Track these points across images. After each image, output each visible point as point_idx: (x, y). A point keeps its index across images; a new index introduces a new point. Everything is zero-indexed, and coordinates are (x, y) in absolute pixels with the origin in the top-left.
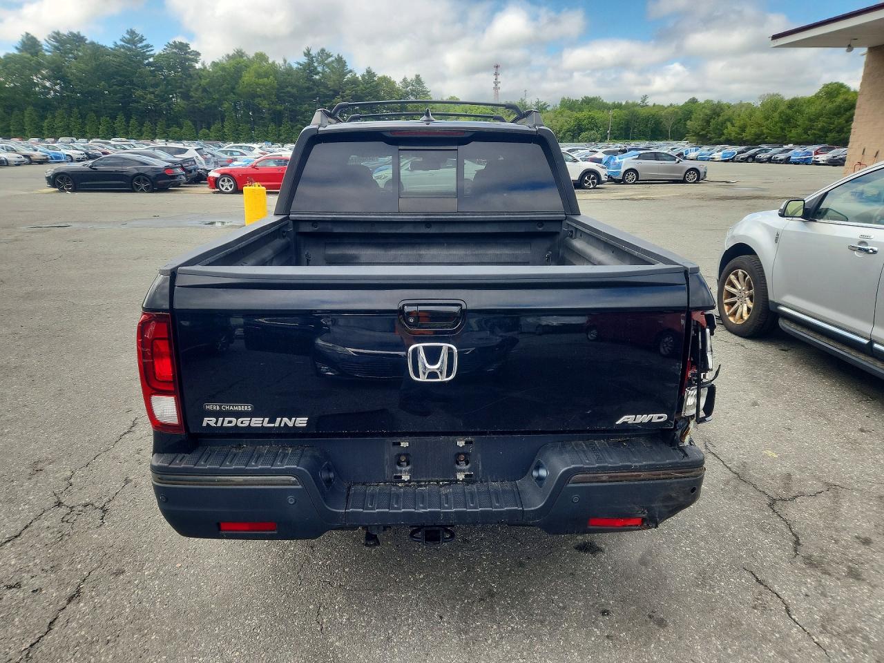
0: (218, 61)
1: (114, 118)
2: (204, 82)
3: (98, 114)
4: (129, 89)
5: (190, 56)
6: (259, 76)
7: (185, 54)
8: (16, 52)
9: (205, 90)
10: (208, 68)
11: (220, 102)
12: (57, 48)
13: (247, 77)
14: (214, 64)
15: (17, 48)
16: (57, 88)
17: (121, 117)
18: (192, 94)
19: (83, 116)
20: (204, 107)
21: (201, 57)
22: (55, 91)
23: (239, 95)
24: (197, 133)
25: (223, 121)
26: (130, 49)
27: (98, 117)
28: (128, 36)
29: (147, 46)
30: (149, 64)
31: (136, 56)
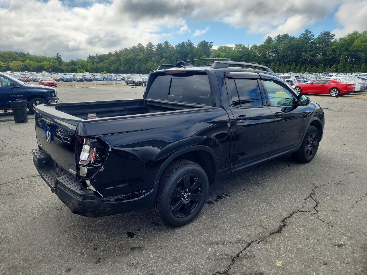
0: (343, 37)
1: (291, 65)
2: (333, 47)
3: (286, 64)
4: (300, 53)
5: (330, 37)
6: (362, 42)
7: (328, 36)
8: (264, 43)
9: (333, 51)
10: (337, 41)
11: (340, 55)
12: (277, 41)
13: (356, 43)
14: (341, 39)
15: (264, 42)
16: (274, 55)
17: (294, 64)
18: (327, 53)
19: (280, 65)
20: (331, 58)
21: (335, 37)
22: (273, 56)
23: (350, 51)
24: (325, 69)
25: (338, 63)
26: (304, 38)
27: (285, 65)
28: (305, 33)
29: (312, 35)
30: (311, 43)
31: (306, 40)
